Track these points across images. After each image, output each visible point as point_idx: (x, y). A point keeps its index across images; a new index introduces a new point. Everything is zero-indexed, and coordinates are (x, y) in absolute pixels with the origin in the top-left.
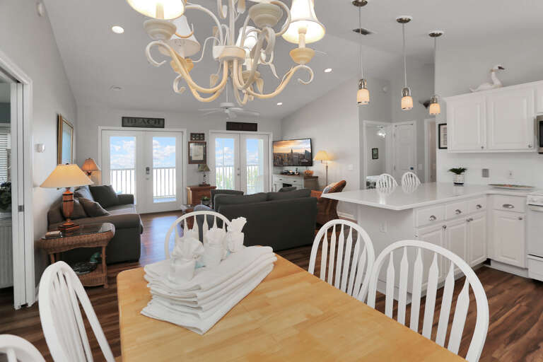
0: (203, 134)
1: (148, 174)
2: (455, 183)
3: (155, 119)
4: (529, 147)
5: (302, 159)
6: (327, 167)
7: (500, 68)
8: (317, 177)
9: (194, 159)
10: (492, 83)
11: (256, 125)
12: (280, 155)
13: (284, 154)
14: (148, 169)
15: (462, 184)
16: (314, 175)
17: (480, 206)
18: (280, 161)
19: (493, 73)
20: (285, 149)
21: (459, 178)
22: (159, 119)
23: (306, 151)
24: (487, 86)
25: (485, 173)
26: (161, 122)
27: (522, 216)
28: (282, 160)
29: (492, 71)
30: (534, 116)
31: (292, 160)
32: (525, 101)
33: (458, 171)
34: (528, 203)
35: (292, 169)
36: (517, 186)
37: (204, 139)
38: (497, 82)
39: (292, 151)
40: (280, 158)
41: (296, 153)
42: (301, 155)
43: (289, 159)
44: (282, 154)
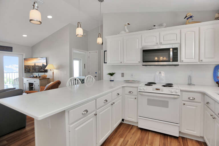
2: (110, 81)
4: (139, 62)
5: (41, 69)
6: (53, 73)
7: (128, 24)
8: (49, 78)
10: (125, 31)
11: (11, 48)
12: (28, 66)
13: (31, 66)
15: (113, 81)
17: (118, 94)
18: (28, 70)
19: (126, 27)
20: (31, 63)
21: (112, 78)
23: (43, 64)
24: (123, 32)
25: (123, 75)
27: (136, 97)
28: (29, 69)
29: (125, 25)
30: (141, 47)
31: (35, 69)
32: (137, 40)
33: (112, 74)
34: (138, 91)
35: (36, 74)
36: (134, 81)
38: (127, 31)
39: (35, 64)
40: (28, 69)
41: (38, 65)
42: (40, 66)
43: (33, 69)
44: (29, 66)
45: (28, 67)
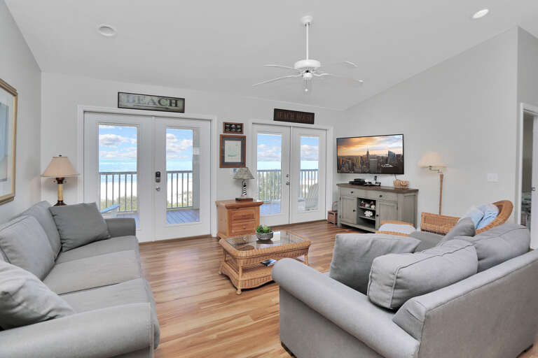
0: (241, 125)
1: (158, 181)
3: (171, 99)
5: (384, 164)
6: (441, 176)
8: (417, 190)
9: (227, 160)
11: (312, 115)
13: (357, 157)
14: (158, 175)
16: (412, 187)
18: (350, 165)
22: (177, 100)
23: (389, 152)
26: (180, 103)
28: (353, 164)
31: (368, 165)
35: (369, 178)
37: (241, 132)
39: (368, 152)
40: (350, 162)
41: (375, 155)
42: (383, 157)
43: (363, 163)
44: (352, 156)
45: (349, 159)
